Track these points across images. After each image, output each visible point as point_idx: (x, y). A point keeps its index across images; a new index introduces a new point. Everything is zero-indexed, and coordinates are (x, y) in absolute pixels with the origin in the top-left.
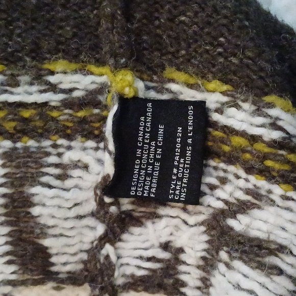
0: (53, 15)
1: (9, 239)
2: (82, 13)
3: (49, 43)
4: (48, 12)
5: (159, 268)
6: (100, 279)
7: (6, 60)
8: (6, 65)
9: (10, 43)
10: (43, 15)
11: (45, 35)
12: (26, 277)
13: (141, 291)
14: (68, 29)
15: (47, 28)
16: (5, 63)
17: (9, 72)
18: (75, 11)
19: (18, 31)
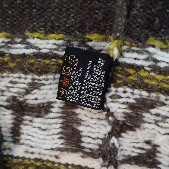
0: (92, 6)
1: (62, 126)
2: (109, 5)
3: (89, 23)
4: (90, 4)
5: (145, 153)
6: (109, 156)
7: (65, 31)
8: (65, 35)
9: (68, 21)
10: (87, 6)
11: (87, 18)
12: (68, 147)
13: (133, 164)
14: (100, 14)
15: (88, 13)
16: (64, 33)
17: (67, 39)
18: (105, 4)
19: (72, 15)
